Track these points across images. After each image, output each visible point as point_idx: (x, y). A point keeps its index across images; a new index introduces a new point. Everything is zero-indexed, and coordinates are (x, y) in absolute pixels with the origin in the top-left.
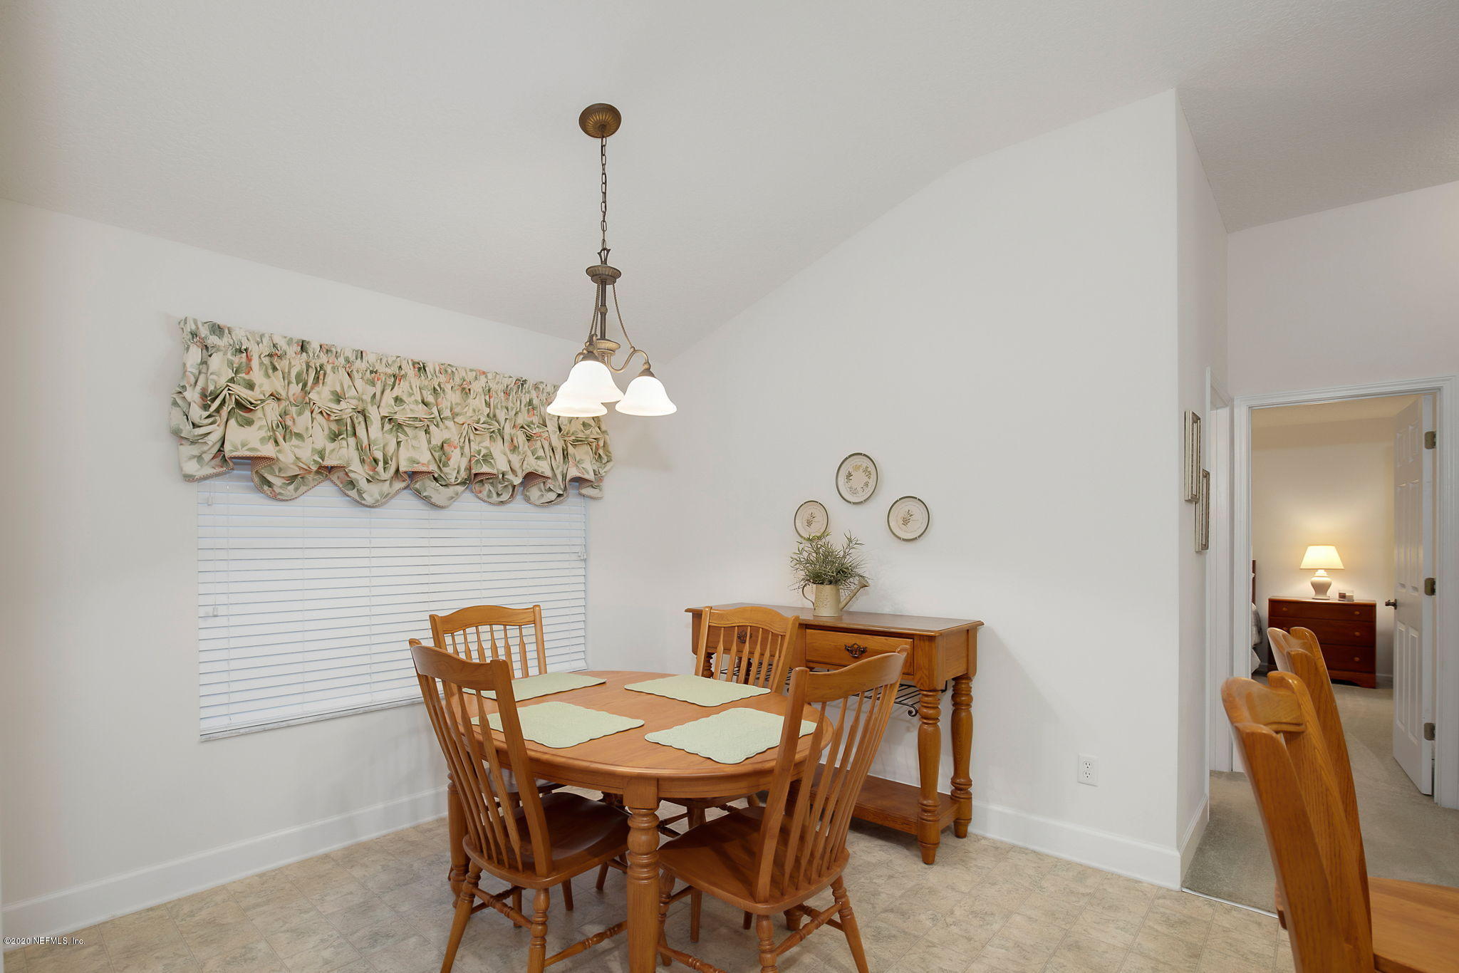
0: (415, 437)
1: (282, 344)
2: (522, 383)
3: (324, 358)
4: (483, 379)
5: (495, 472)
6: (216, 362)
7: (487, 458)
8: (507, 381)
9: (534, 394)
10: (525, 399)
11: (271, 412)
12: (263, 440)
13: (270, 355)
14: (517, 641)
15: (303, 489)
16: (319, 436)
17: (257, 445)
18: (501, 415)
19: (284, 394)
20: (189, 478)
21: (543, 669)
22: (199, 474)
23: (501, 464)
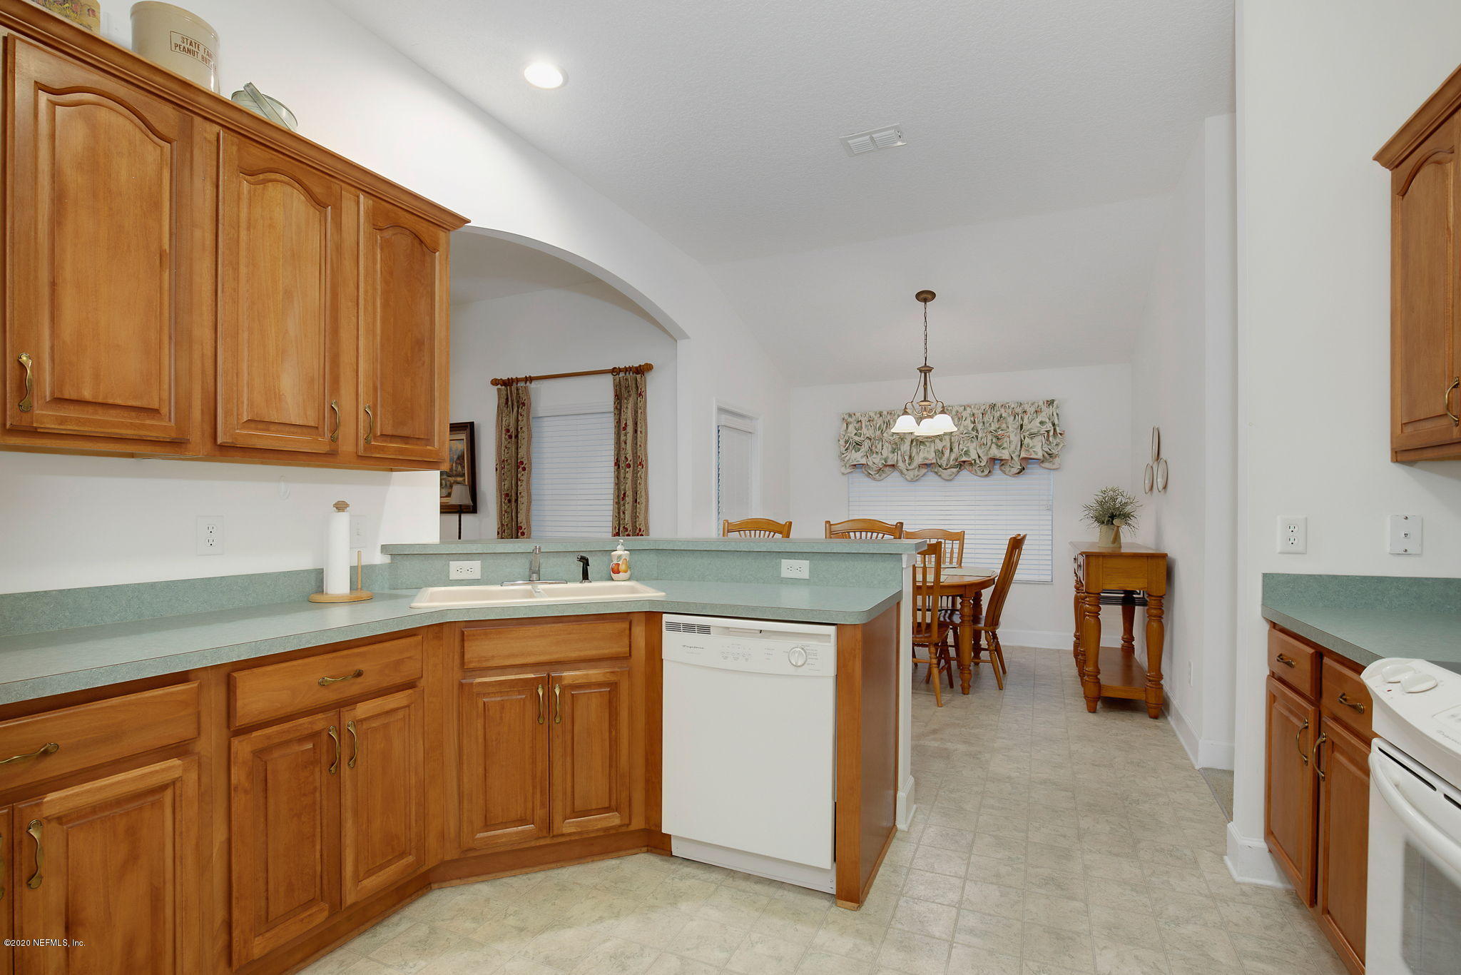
0: (930, 447)
1: (872, 414)
2: (993, 406)
3: (889, 417)
4: (968, 409)
5: (970, 459)
6: (851, 427)
7: (967, 453)
8: (983, 407)
9: (1003, 410)
10: (997, 415)
11: (867, 444)
12: (862, 457)
13: (869, 421)
14: (950, 550)
15: (884, 475)
16: (886, 453)
17: (859, 459)
18: (980, 426)
19: (873, 436)
20: (843, 474)
21: (960, 562)
22: (846, 472)
23: (973, 455)
